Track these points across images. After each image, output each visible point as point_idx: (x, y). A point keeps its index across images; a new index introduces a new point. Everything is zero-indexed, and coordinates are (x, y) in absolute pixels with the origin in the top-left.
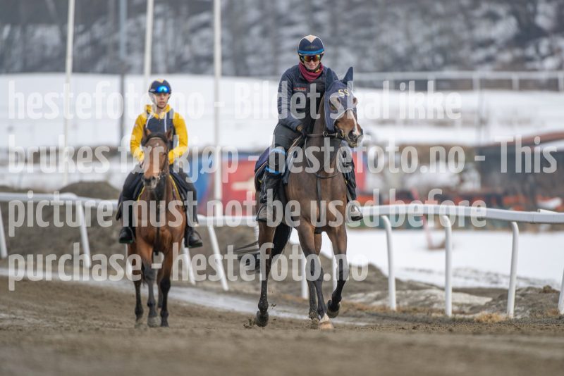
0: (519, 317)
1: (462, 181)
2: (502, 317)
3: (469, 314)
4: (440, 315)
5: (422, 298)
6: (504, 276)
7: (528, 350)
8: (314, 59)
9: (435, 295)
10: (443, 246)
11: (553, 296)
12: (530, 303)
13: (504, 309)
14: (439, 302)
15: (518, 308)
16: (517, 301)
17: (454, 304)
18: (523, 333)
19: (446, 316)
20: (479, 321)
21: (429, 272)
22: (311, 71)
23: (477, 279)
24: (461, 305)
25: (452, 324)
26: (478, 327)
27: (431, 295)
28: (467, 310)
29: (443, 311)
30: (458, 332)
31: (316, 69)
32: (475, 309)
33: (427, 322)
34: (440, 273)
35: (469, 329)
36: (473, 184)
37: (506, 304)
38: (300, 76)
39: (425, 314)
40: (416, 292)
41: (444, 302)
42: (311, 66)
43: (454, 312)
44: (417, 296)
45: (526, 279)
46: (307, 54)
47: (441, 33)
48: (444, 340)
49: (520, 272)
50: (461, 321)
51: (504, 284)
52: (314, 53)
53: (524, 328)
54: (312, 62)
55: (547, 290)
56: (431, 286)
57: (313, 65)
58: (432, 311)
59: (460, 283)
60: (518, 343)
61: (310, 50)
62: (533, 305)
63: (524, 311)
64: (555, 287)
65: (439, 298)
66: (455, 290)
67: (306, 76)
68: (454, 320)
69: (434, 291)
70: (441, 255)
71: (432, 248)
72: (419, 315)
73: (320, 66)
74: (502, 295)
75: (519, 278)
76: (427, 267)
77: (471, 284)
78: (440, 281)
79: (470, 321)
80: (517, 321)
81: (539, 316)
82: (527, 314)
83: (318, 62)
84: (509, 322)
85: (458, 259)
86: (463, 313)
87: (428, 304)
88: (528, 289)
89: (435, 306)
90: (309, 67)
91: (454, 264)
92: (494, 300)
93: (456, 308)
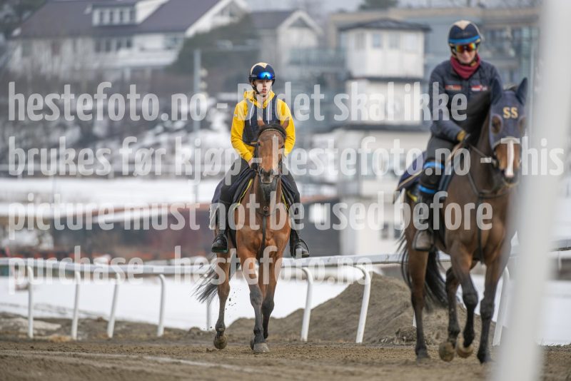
0: (80, 339)
1: (40, 242)
2: (68, 338)
3: (44, 336)
4: (24, 337)
5: (12, 324)
6: (70, 310)
7: (86, 362)
8: (469, 49)
9: (20, 322)
10: (27, 288)
11: (103, 324)
12: (88, 329)
13: (69, 333)
14: (24, 328)
15: (80, 333)
16: (79, 328)
17: (35, 329)
18: (83, 350)
19: (29, 337)
20: (52, 341)
21: (17, 306)
22: (465, 65)
23: (50, 311)
24: (39, 330)
25: (33, 343)
26: (51, 346)
27: (18, 322)
28: (43, 333)
29: (26, 334)
30: (38, 349)
31: (472, 62)
32: (49, 332)
33: (15, 341)
34: (24, 307)
35: (44, 346)
36: (48, 244)
37: (70, 330)
38: (452, 72)
39: (14, 336)
40: (7, 320)
41: (27, 328)
42: (465, 58)
43: (34, 335)
44: (9, 323)
45: (85, 313)
46: (459, 43)
47: (27, 137)
48: (28, 354)
49: (81, 306)
50: (40, 341)
51: (69, 315)
52: (467, 41)
53: (83, 346)
54: (466, 53)
55: (100, 320)
56: (18, 316)
57: (468, 57)
58: (19, 333)
59: (39, 314)
60: (79, 357)
61: (463, 38)
62: (90, 330)
63: (84, 335)
64: (106, 318)
65: (24, 325)
66: (35, 319)
67: (459, 71)
68: (34, 341)
69: (20, 320)
70: (25, 294)
71: (18, 289)
72: (9, 337)
73: (477, 59)
74: (68, 323)
75: (80, 311)
76: (15, 302)
77: (47, 315)
78: (24, 312)
79: (46, 341)
80: (78, 341)
81: (94, 338)
82: (86, 337)
83: (473, 53)
84: (73, 342)
85: (38, 297)
86: (40, 335)
87: (16, 329)
88: (88, 319)
89: (21, 330)
90: (462, 60)
91: (35, 300)
92: (63, 326)
93: (36, 332)
